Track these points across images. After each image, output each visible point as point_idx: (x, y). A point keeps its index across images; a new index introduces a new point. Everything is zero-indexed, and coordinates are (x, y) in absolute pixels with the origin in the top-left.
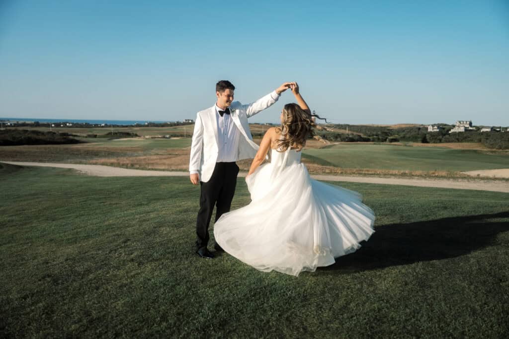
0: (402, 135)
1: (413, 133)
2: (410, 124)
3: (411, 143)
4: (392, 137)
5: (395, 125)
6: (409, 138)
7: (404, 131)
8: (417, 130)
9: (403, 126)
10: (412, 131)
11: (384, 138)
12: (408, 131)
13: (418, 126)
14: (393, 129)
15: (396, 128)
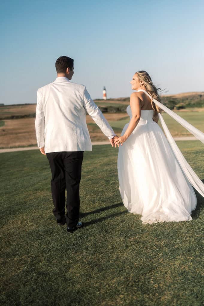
0: (187, 102)
1: (196, 100)
2: (192, 93)
3: (196, 109)
4: (178, 106)
5: (179, 95)
6: (194, 104)
7: (187, 99)
8: (199, 97)
9: (186, 95)
10: (194, 98)
11: (172, 107)
12: (191, 98)
13: (200, 94)
14: (178, 98)
15: (180, 96)
